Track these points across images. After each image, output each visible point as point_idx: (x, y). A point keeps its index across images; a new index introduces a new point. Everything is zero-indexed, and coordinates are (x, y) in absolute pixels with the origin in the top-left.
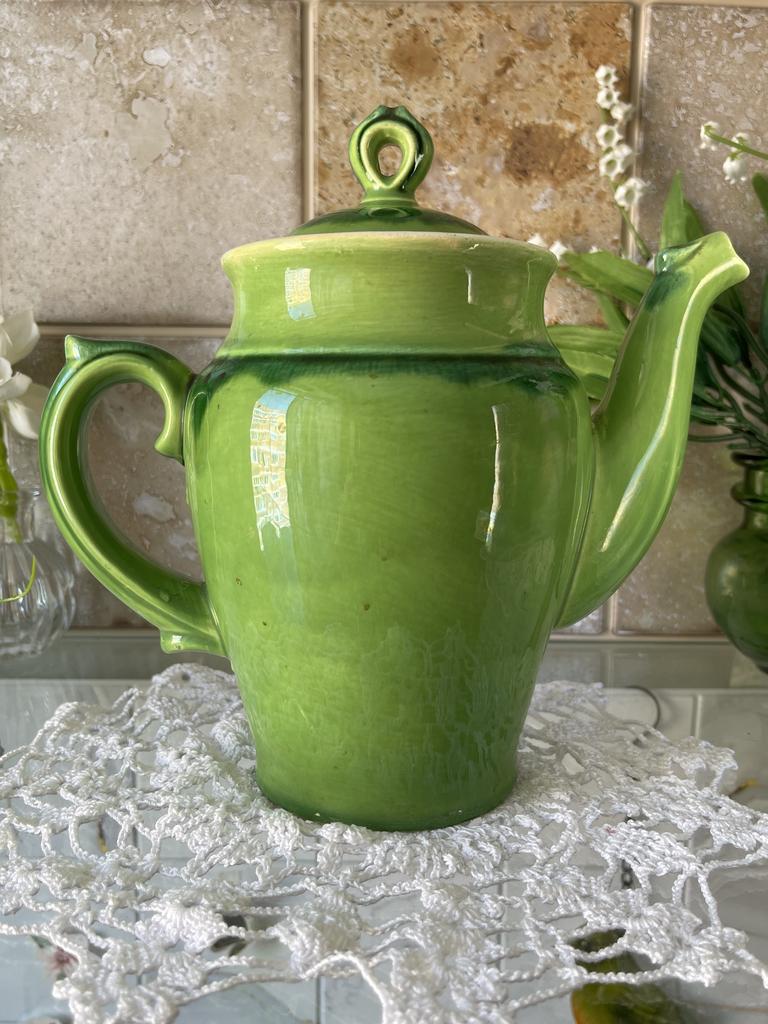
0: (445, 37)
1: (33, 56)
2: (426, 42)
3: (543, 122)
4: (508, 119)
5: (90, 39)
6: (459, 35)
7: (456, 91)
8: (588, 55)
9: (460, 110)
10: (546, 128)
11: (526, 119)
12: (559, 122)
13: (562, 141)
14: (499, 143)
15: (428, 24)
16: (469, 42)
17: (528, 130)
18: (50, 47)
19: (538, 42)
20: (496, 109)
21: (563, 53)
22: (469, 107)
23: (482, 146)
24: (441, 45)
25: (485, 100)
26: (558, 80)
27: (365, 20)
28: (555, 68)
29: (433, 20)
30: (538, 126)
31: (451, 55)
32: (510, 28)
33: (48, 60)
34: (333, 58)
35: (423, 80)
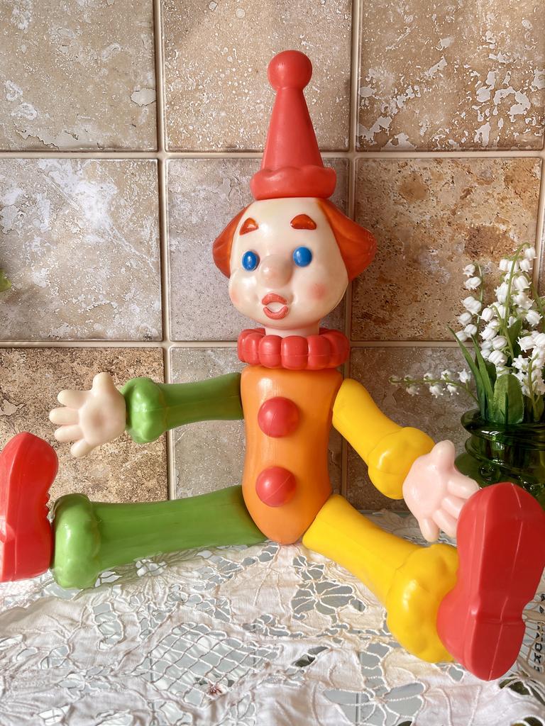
0: (432, 178)
1: (194, 191)
2: (420, 180)
3: (488, 224)
4: (467, 223)
5: (227, 182)
6: (440, 177)
7: (437, 207)
8: (514, 188)
9: (439, 218)
10: (489, 228)
11: (477, 223)
12: (496, 225)
13: (498, 235)
14: (462, 236)
15: (422, 171)
16: (446, 181)
17: (478, 230)
18: (204, 186)
19: (486, 181)
20: (461, 218)
21: (500, 186)
22: (445, 216)
23: (452, 239)
24: (429, 183)
25: (454, 213)
26: (497, 201)
27: (386, 169)
28: (495, 195)
29: (425, 169)
30: (484, 227)
31: (435, 188)
32: (469, 173)
33: (202, 194)
34: (366, 190)
35: (418, 202)
